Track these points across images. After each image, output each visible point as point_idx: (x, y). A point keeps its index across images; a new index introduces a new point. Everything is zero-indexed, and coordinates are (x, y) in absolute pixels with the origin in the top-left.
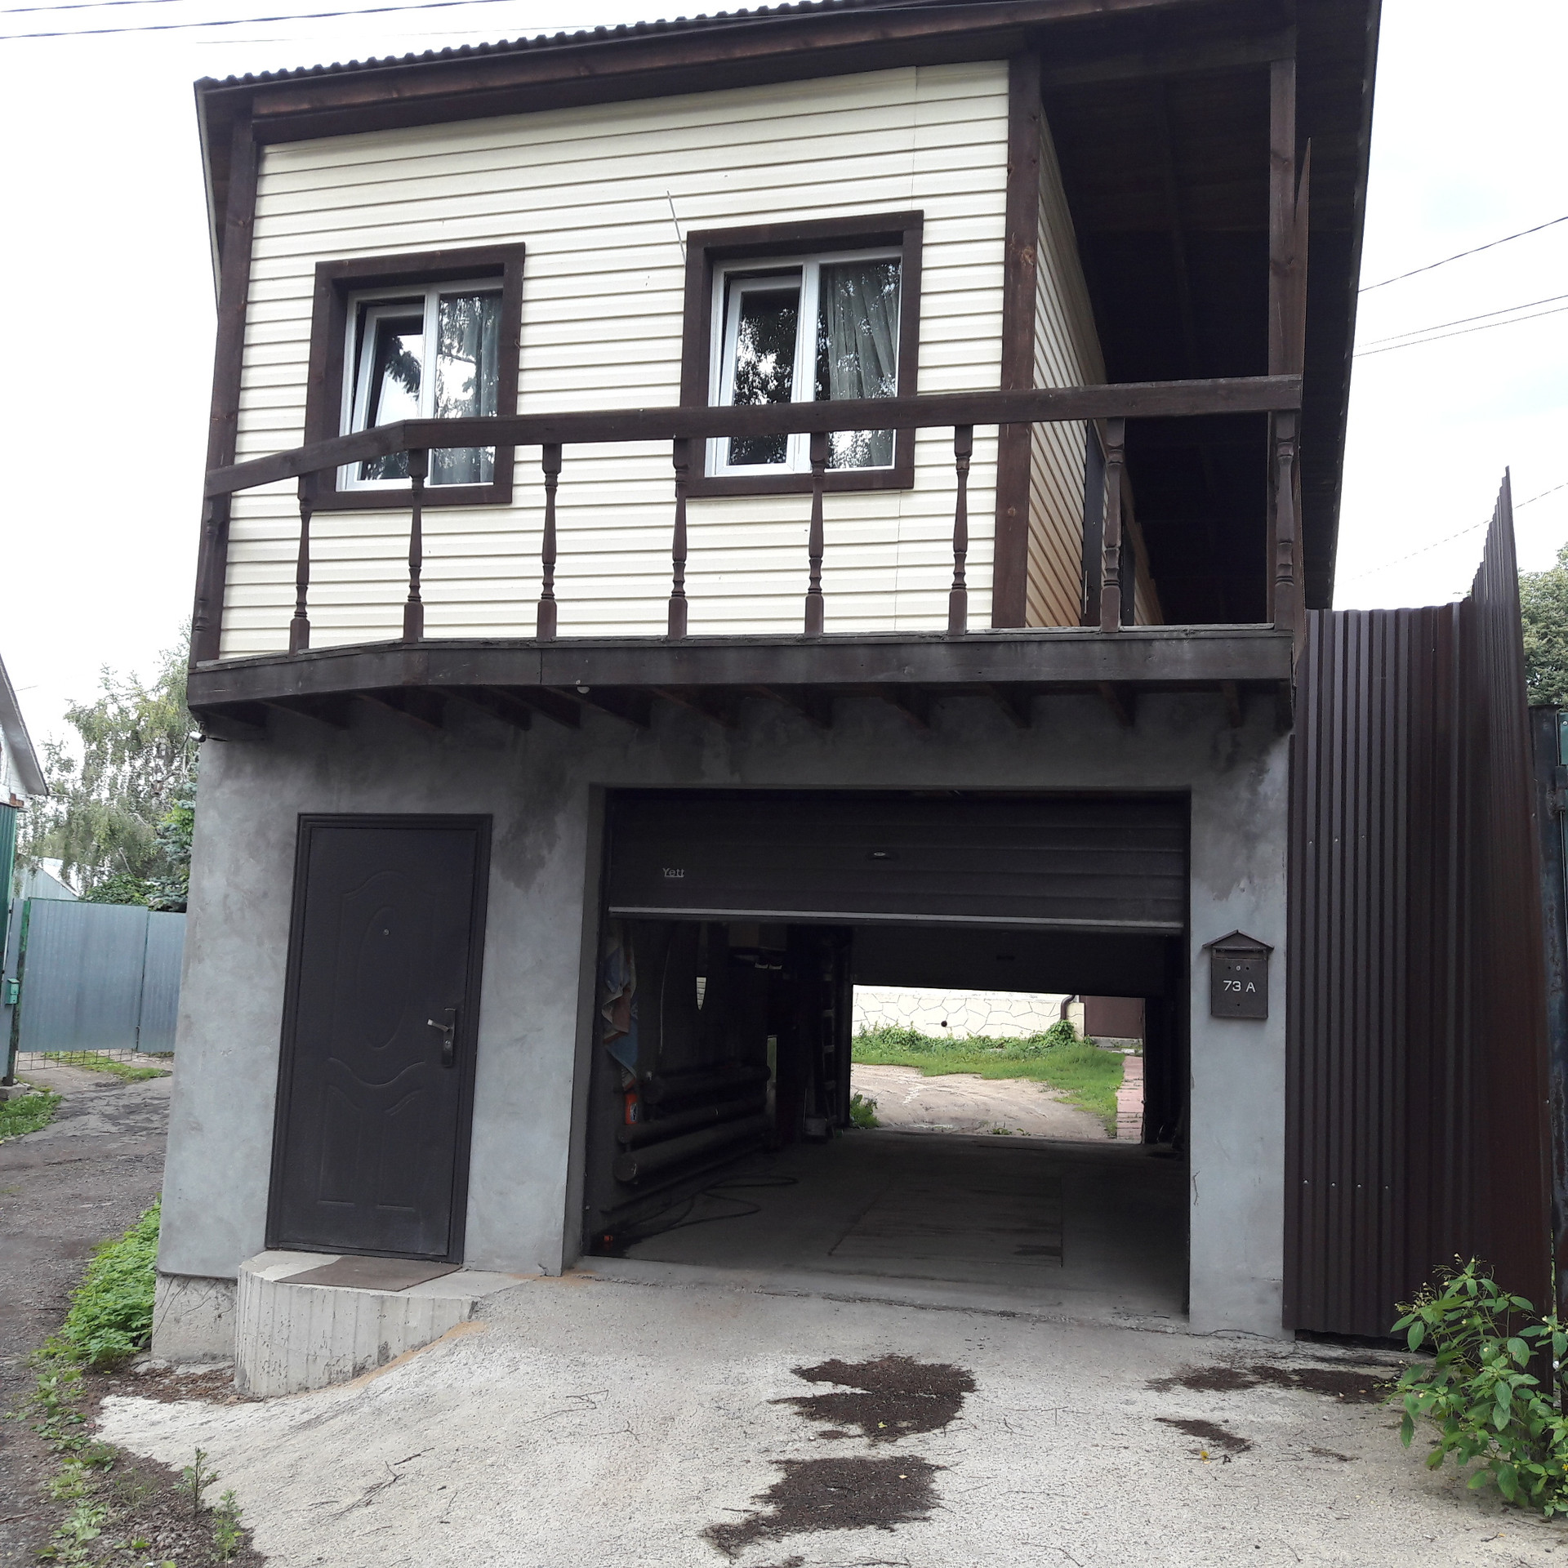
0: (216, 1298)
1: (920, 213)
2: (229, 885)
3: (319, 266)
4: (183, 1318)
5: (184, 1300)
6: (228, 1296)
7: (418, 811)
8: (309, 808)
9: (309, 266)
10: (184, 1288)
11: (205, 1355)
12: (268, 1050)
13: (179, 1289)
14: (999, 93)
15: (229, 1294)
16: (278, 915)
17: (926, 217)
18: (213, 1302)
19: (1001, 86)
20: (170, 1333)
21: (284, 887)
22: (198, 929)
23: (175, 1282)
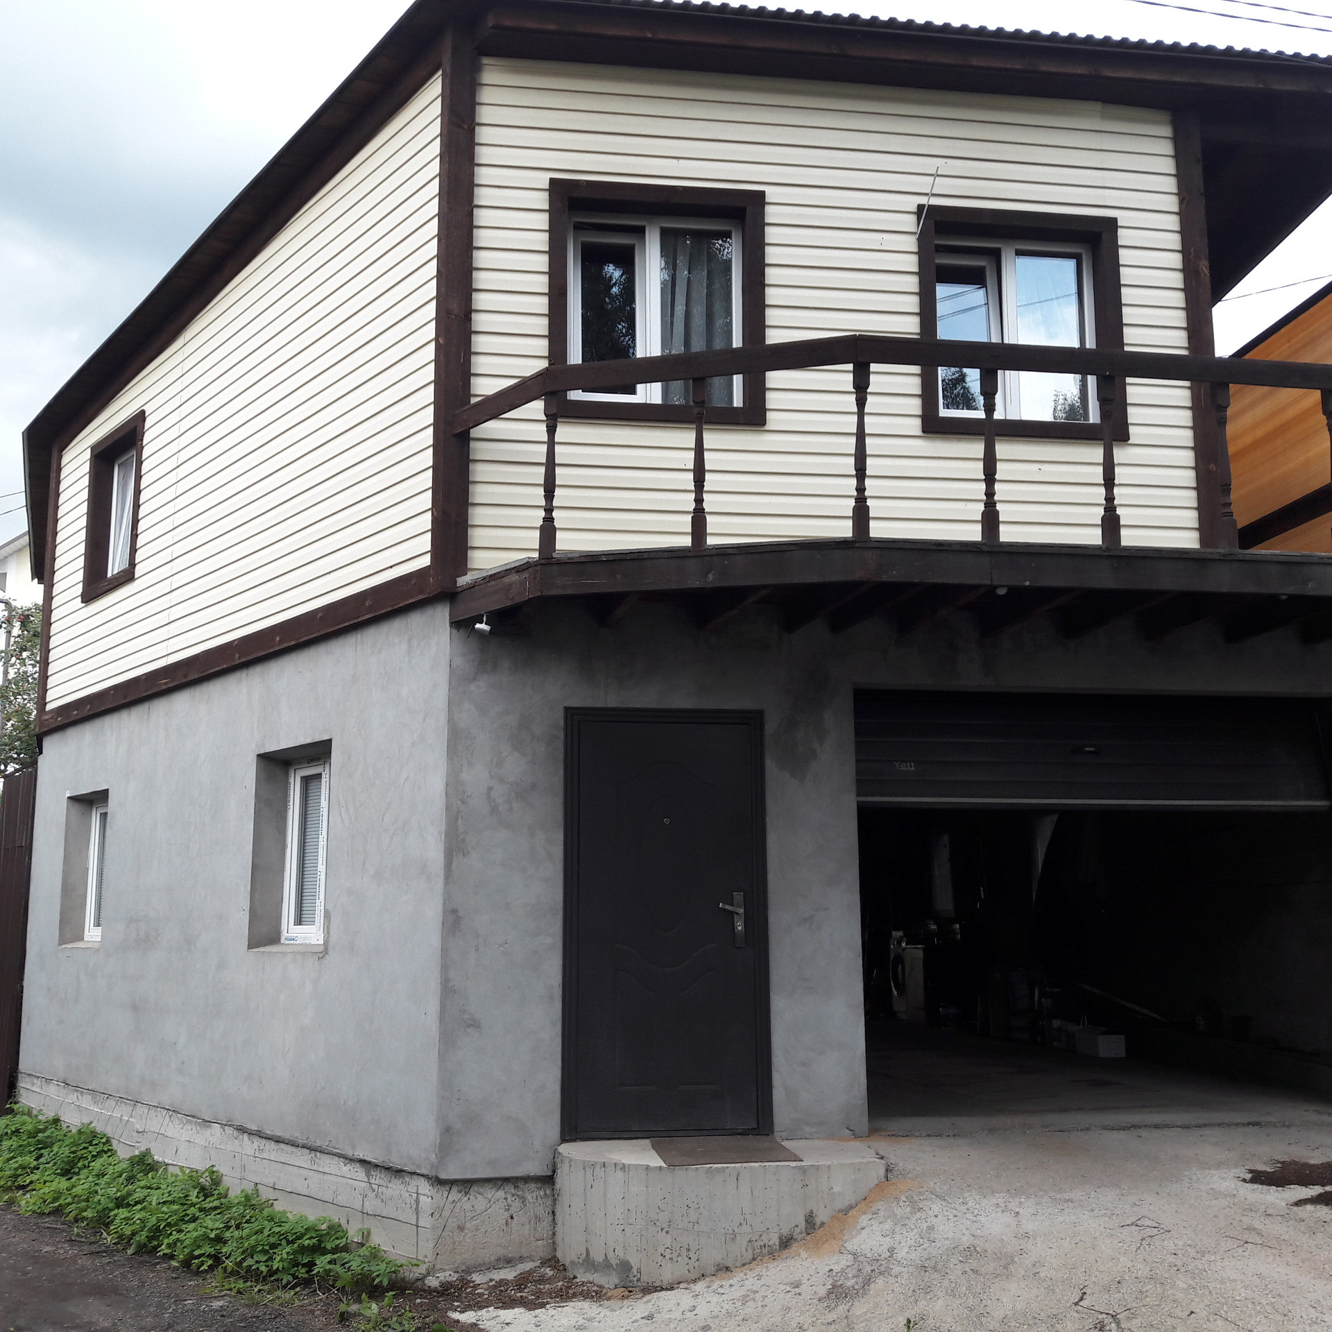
0: (506, 1199)
1: (1115, 220)
2: (492, 777)
3: (552, 181)
4: (468, 1225)
5: (467, 1206)
6: (518, 1196)
7: (689, 707)
8: (575, 703)
9: (543, 180)
10: (466, 1193)
11: (498, 1260)
12: (549, 941)
13: (460, 1195)
14: (1166, 136)
15: (520, 1193)
16: (551, 806)
17: (1119, 224)
18: (502, 1204)
19: (1167, 131)
20: (454, 1243)
21: (555, 779)
22: (460, 822)
23: (455, 1189)
